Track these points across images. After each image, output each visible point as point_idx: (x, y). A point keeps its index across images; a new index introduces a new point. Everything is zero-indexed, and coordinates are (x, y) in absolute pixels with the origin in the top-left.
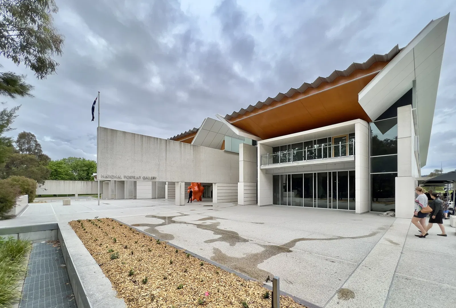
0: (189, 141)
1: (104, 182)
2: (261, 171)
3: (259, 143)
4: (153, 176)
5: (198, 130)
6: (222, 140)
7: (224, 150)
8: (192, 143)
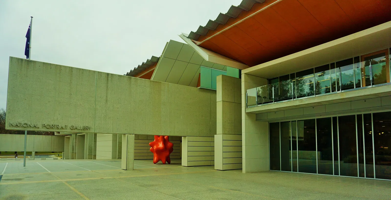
0: (148, 76)
1: (65, 137)
2: (246, 116)
3: (243, 72)
4: (86, 125)
5: (158, 59)
6: (198, 74)
7: (200, 87)
8: (152, 79)
